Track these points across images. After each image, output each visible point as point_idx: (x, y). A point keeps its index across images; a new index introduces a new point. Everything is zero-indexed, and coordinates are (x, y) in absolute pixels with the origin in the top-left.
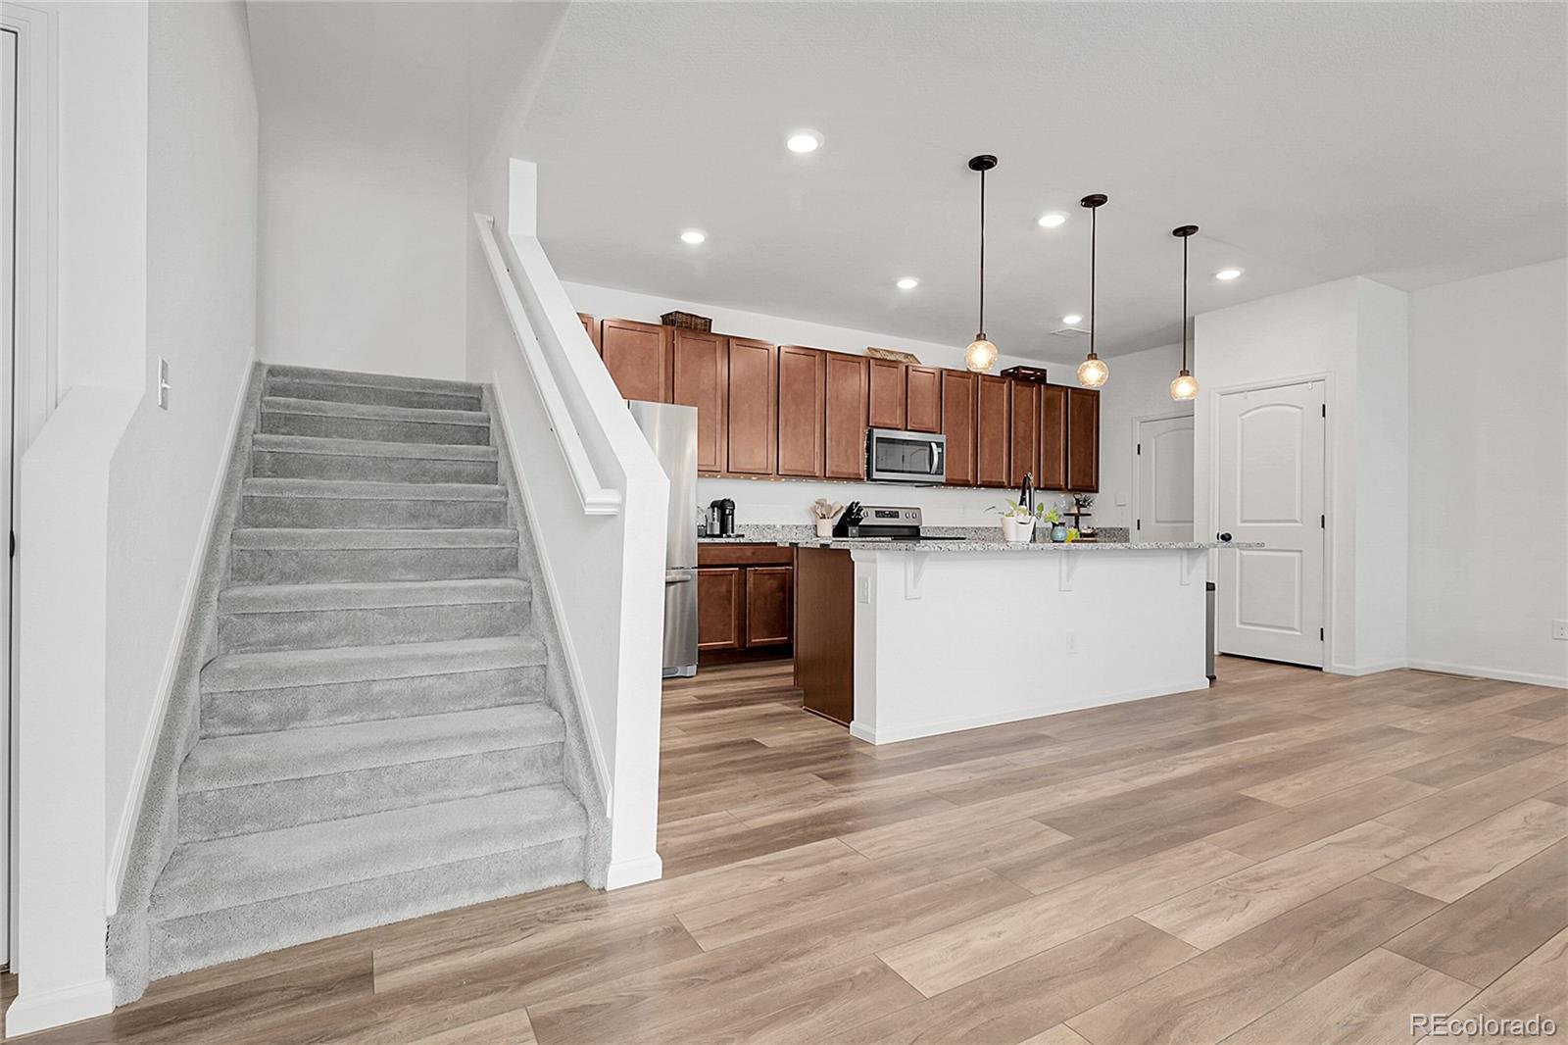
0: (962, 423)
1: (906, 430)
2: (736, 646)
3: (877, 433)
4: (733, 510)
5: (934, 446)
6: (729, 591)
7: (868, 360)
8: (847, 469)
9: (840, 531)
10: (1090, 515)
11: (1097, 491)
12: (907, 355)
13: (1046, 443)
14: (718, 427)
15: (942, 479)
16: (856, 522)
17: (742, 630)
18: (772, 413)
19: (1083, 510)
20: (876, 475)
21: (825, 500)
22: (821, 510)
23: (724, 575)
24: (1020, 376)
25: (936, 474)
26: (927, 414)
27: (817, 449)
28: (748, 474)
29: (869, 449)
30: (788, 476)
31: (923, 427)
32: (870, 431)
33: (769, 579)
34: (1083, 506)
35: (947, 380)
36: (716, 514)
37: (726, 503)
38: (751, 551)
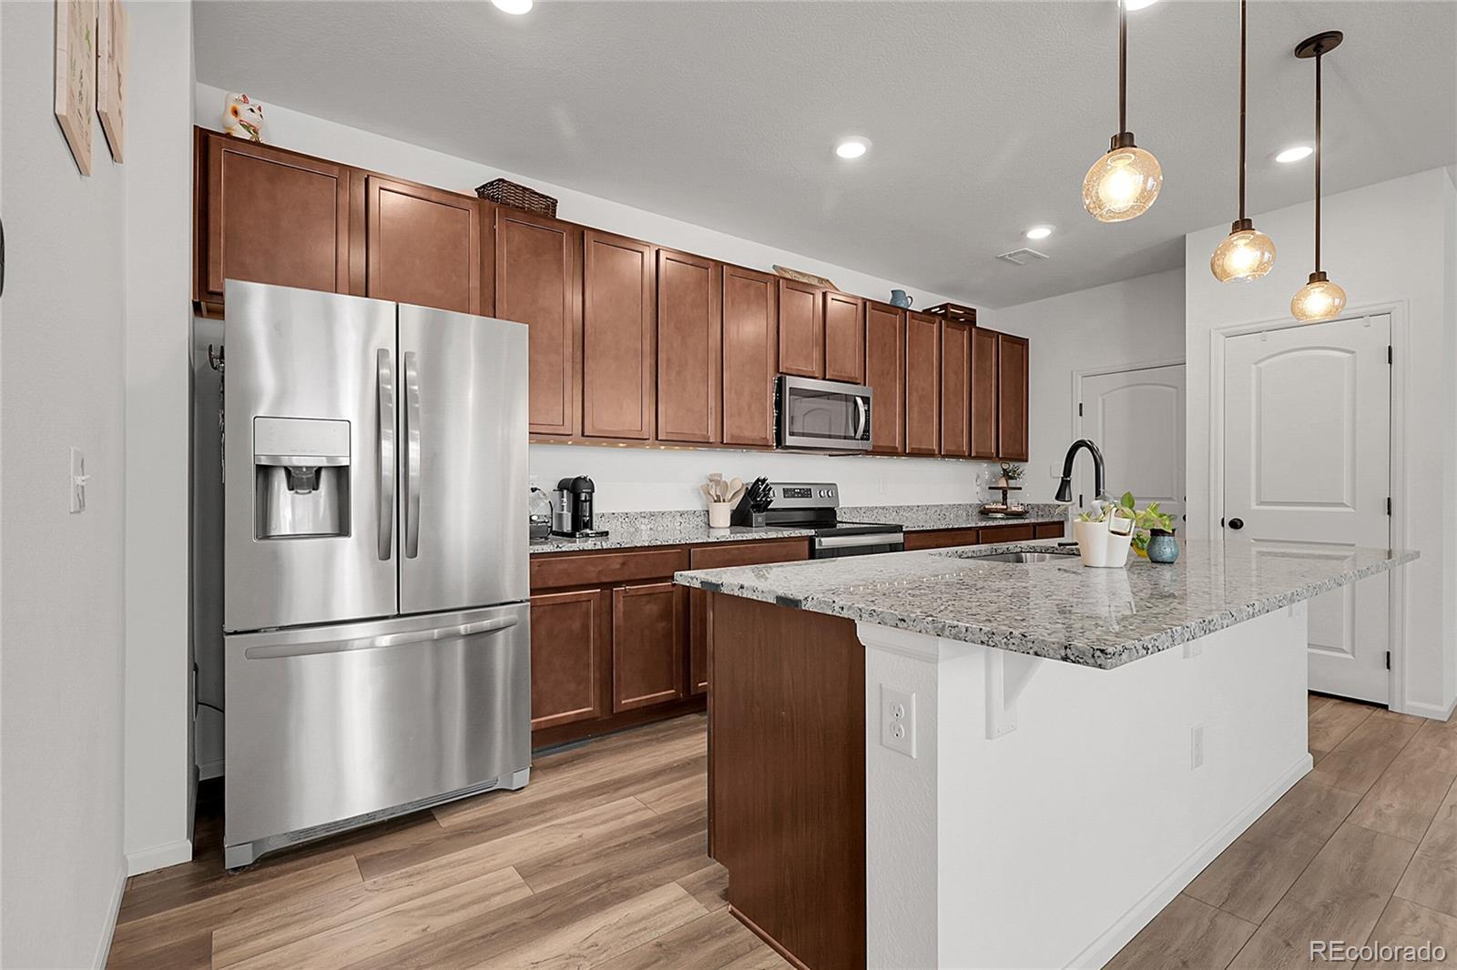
0: (888, 373)
1: (824, 379)
2: (598, 714)
3: (791, 382)
4: (591, 494)
5: (859, 401)
6: (585, 627)
7: (776, 280)
8: (750, 433)
9: (740, 518)
10: (1020, 489)
11: (1027, 461)
12: (821, 280)
13: (977, 402)
14: (568, 366)
15: (867, 445)
16: (763, 507)
17: (607, 686)
18: (648, 347)
19: (1012, 483)
20: (790, 440)
21: (720, 475)
22: (714, 488)
23: (576, 602)
24: (949, 315)
25: (862, 439)
26: (848, 359)
27: (712, 403)
28: (612, 439)
29: (779, 404)
30: (671, 442)
31: (845, 375)
32: (780, 380)
33: (649, 602)
34: (1011, 478)
35: (871, 315)
36: (565, 500)
37: (582, 484)
38: (620, 560)
